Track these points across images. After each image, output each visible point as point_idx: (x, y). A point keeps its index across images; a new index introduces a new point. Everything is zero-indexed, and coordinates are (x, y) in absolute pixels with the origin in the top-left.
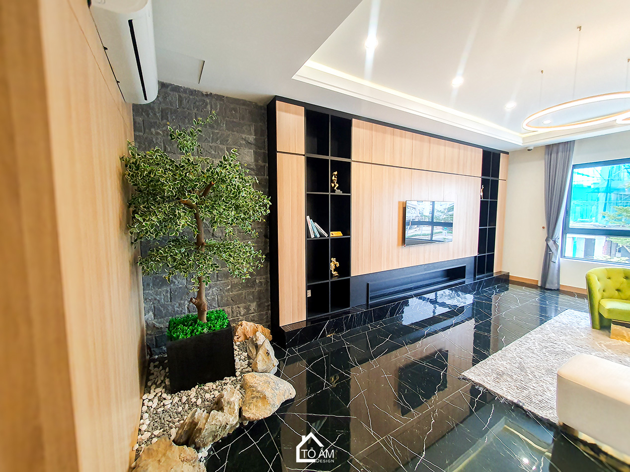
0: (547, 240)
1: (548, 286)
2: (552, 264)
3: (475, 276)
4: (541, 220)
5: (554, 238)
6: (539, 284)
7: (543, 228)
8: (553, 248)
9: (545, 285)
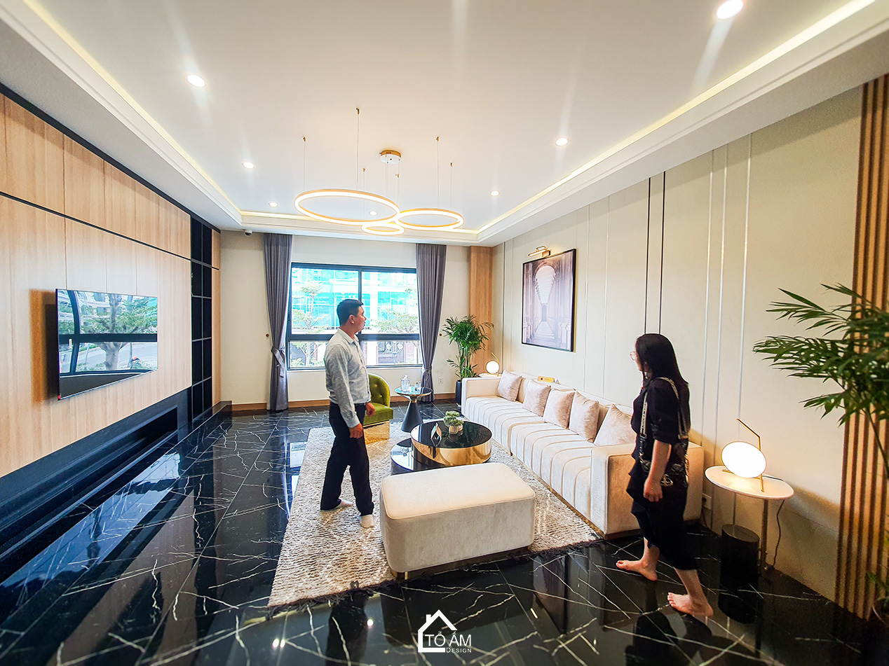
0: (273, 351)
1: (278, 408)
2: (280, 378)
3: (190, 420)
4: (264, 326)
5: (281, 347)
6: (268, 407)
7: (267, 335)
8: (280, 360)
9: (275, 407)
